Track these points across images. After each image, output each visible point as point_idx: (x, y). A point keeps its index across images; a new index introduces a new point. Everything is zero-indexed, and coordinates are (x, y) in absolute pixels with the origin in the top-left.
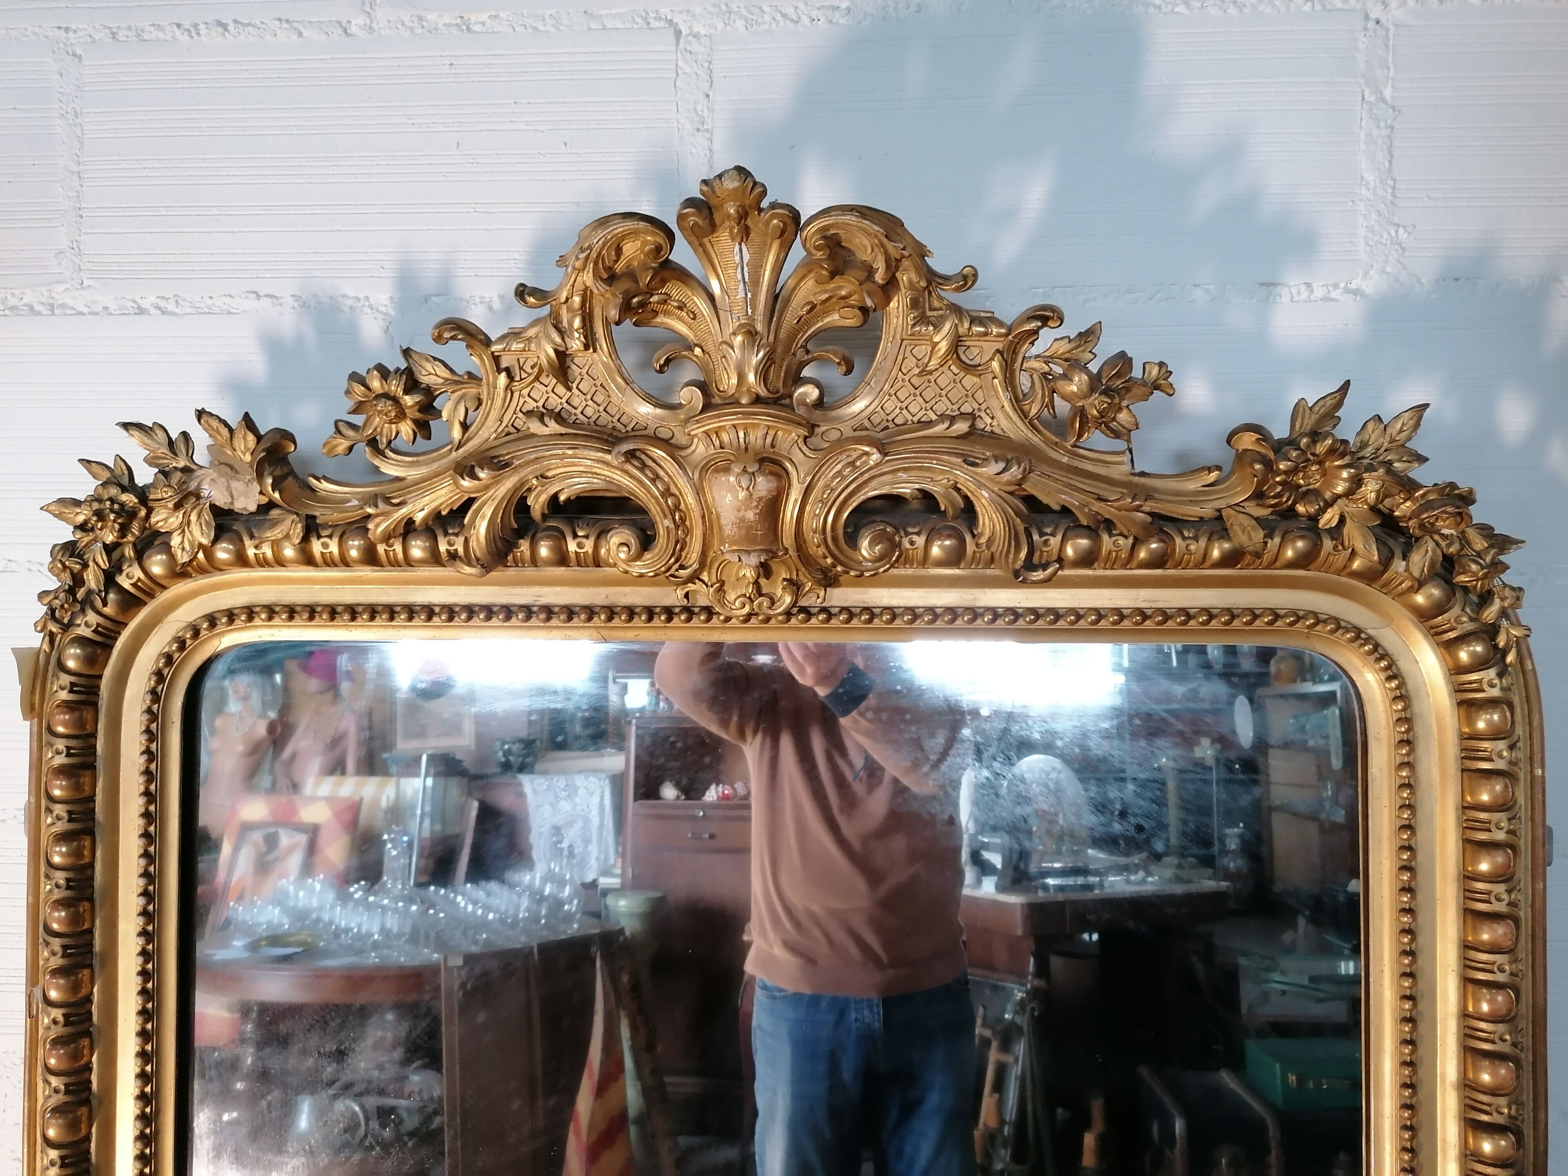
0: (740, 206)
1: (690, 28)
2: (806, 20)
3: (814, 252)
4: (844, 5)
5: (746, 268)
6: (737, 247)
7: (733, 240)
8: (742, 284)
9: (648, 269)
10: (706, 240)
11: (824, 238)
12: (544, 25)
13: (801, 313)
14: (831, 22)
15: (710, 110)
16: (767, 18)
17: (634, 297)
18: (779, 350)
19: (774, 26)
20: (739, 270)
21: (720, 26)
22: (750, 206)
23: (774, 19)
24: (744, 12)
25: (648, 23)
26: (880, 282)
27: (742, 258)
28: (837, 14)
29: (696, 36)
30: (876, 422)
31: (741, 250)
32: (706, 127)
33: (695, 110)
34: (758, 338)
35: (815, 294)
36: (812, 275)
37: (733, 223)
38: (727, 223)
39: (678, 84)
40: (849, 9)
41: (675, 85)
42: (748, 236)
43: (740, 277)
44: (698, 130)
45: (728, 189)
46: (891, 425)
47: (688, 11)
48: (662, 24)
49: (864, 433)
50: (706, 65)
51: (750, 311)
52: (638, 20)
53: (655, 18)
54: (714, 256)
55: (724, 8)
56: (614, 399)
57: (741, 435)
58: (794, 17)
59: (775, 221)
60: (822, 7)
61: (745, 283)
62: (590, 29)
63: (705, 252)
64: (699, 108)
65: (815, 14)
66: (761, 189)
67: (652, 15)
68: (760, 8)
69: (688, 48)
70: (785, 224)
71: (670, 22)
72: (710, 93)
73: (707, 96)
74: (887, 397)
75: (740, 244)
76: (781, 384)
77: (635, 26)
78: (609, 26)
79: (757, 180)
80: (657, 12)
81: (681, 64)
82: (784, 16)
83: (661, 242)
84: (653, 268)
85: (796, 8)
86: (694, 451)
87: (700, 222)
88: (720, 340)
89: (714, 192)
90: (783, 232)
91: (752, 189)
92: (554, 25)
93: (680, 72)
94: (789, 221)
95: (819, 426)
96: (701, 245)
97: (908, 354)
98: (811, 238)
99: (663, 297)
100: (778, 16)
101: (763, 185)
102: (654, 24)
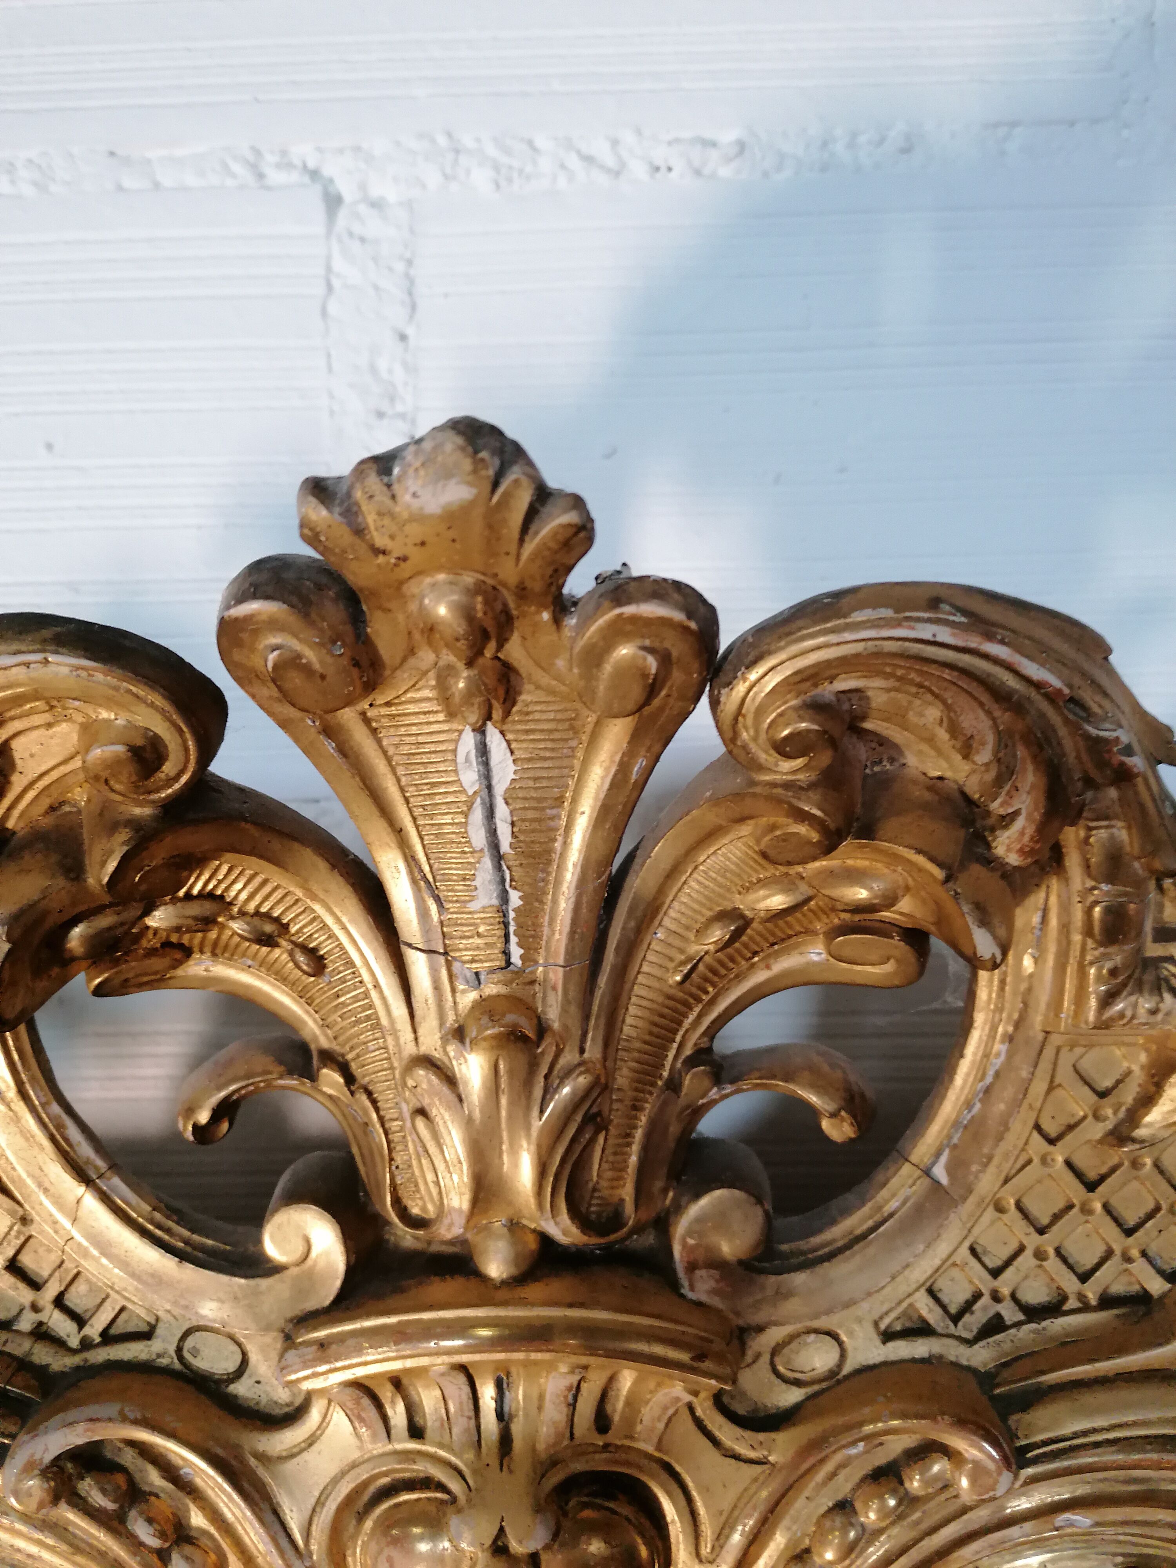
0: (479, 589)
1: (363, 187)
2: (638, 169)
3: (766, 757)
4: (728, 137)
5: (502, 811)
6: (468, 740)
7: (451, 715)
8: (487, 863)
9: (113, 827)
10: (348, 716)
11: (816, 708)
12: (13, 182)
13: (695, 949)
14: (698, 173)
15: (411, 369)
16: (545, 164)
17: (74, 921)
18: (623, 1079)
19: (562, 182)
20: (478, 815)
21: (433, 179)
22: (522, 592)
23: (563, 166)
24: (491, 151)
25: (261, 176)
26: (1013, 859)
27: (487, 776)
28: (714, 155)
29: (377, 205)
30: (955, 1297)
31: (483, 751)
32: (399, 408)
33: (373, 369)
34: (547, 1048)
35: (747, 889)
36: (746, 829)
37: (448, 658)
38: (426, 657)
39: (333, 308)
40: (742, 147)
41: (324, 313)
42: (510, 698)
43: (478, 837)
44: (380, 415)
45: (419, 518)
46: (1010, 1313)
47: (357, 149)
48: (294, 177)
49: (920, 1348)
50: (400, 267)
51: (516, 953)
52: (237, 168)
53: (278, 166)
54: (380, 766)
55: (442, 140)
56: (41, 1229)
57: (487, 1393)
58: (610, 161)
59: (624, 651)
60: (677, 141)
61: (498, 857)
62: (120, 188)
63: (346, 751)
64: (383, 364)
65: (660, 155)
66: (571, 517)
67: (271, 158)
68: (530, 143)
69: (357, 229)
70: (665, 659)
71: (314, 174)
72: (410, 331)
73: (403, 337)
74: (990, 1213)
75: (480, 731)
76: (627, 1192)
77: (229, 182)
78: (167, 181)
79: (553, 482)
80: (284, 153)
81: (339, 264)
82: (588, 159)
83: (161, 728)
84: (134, 824)
85: (615, 143)
86: (311, 1441)
87: (310, 655)
88: (410, 1049)
89: (359, 531)
90: (652, 689)
91: (532, 514)
92: (35, 184)
93: (336, 283)
94: (677, 647)
95: (760, 1329)
96: (329, 731)
97: (1065, 1074)
98: (760, 711)
99: (195, 909)
100: (573, 162)
101: (577, 502)
102: (275, 177)
